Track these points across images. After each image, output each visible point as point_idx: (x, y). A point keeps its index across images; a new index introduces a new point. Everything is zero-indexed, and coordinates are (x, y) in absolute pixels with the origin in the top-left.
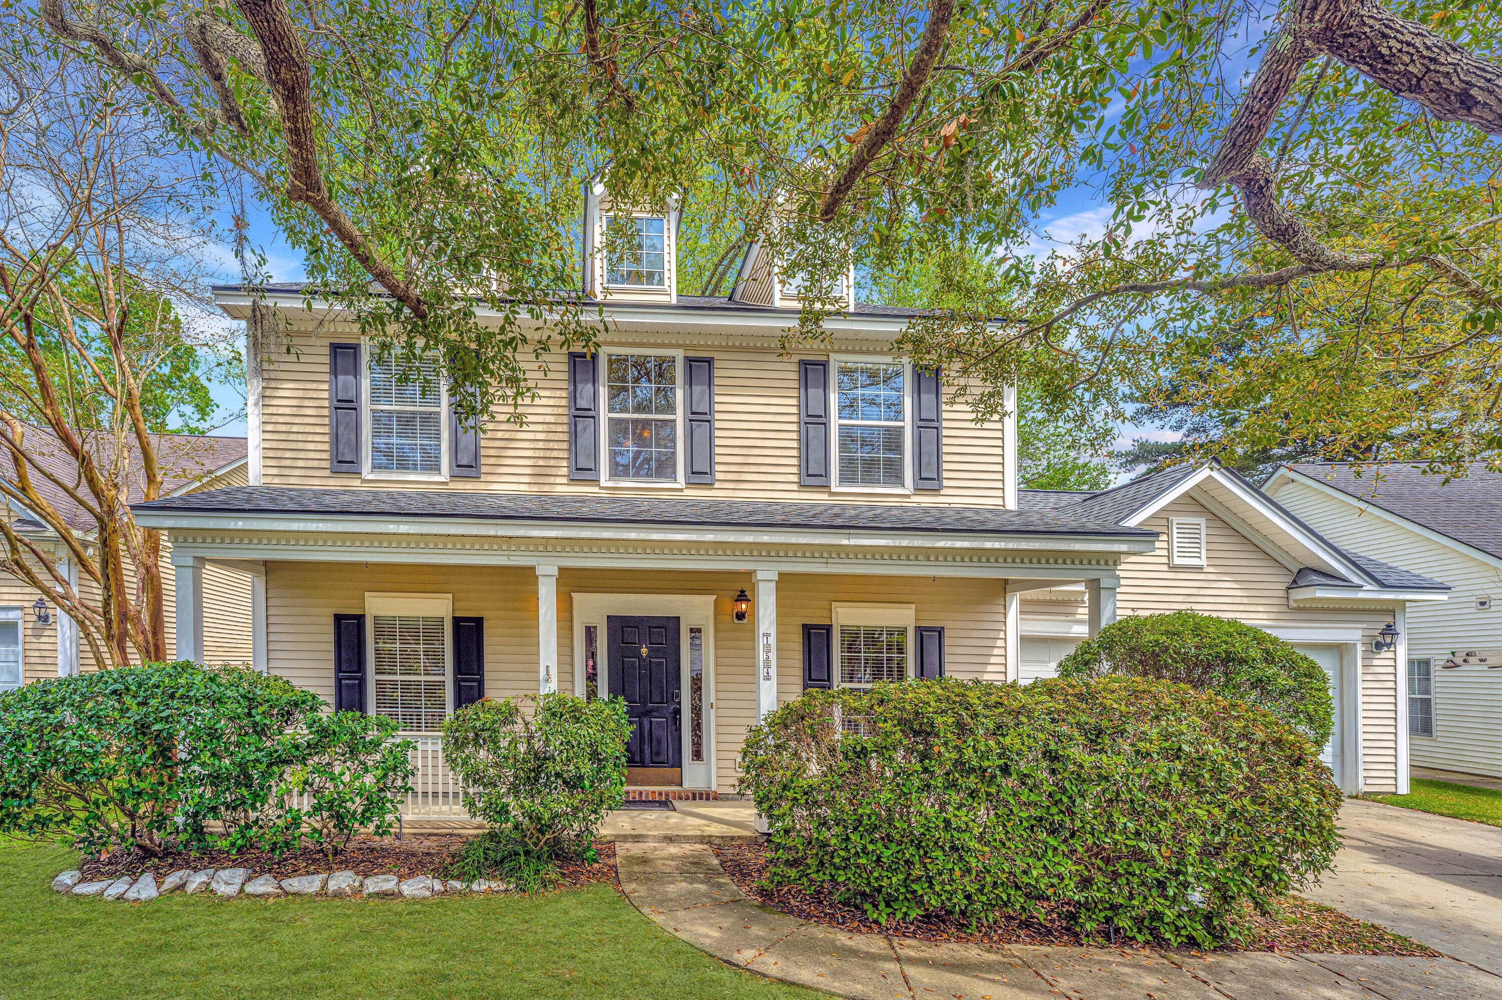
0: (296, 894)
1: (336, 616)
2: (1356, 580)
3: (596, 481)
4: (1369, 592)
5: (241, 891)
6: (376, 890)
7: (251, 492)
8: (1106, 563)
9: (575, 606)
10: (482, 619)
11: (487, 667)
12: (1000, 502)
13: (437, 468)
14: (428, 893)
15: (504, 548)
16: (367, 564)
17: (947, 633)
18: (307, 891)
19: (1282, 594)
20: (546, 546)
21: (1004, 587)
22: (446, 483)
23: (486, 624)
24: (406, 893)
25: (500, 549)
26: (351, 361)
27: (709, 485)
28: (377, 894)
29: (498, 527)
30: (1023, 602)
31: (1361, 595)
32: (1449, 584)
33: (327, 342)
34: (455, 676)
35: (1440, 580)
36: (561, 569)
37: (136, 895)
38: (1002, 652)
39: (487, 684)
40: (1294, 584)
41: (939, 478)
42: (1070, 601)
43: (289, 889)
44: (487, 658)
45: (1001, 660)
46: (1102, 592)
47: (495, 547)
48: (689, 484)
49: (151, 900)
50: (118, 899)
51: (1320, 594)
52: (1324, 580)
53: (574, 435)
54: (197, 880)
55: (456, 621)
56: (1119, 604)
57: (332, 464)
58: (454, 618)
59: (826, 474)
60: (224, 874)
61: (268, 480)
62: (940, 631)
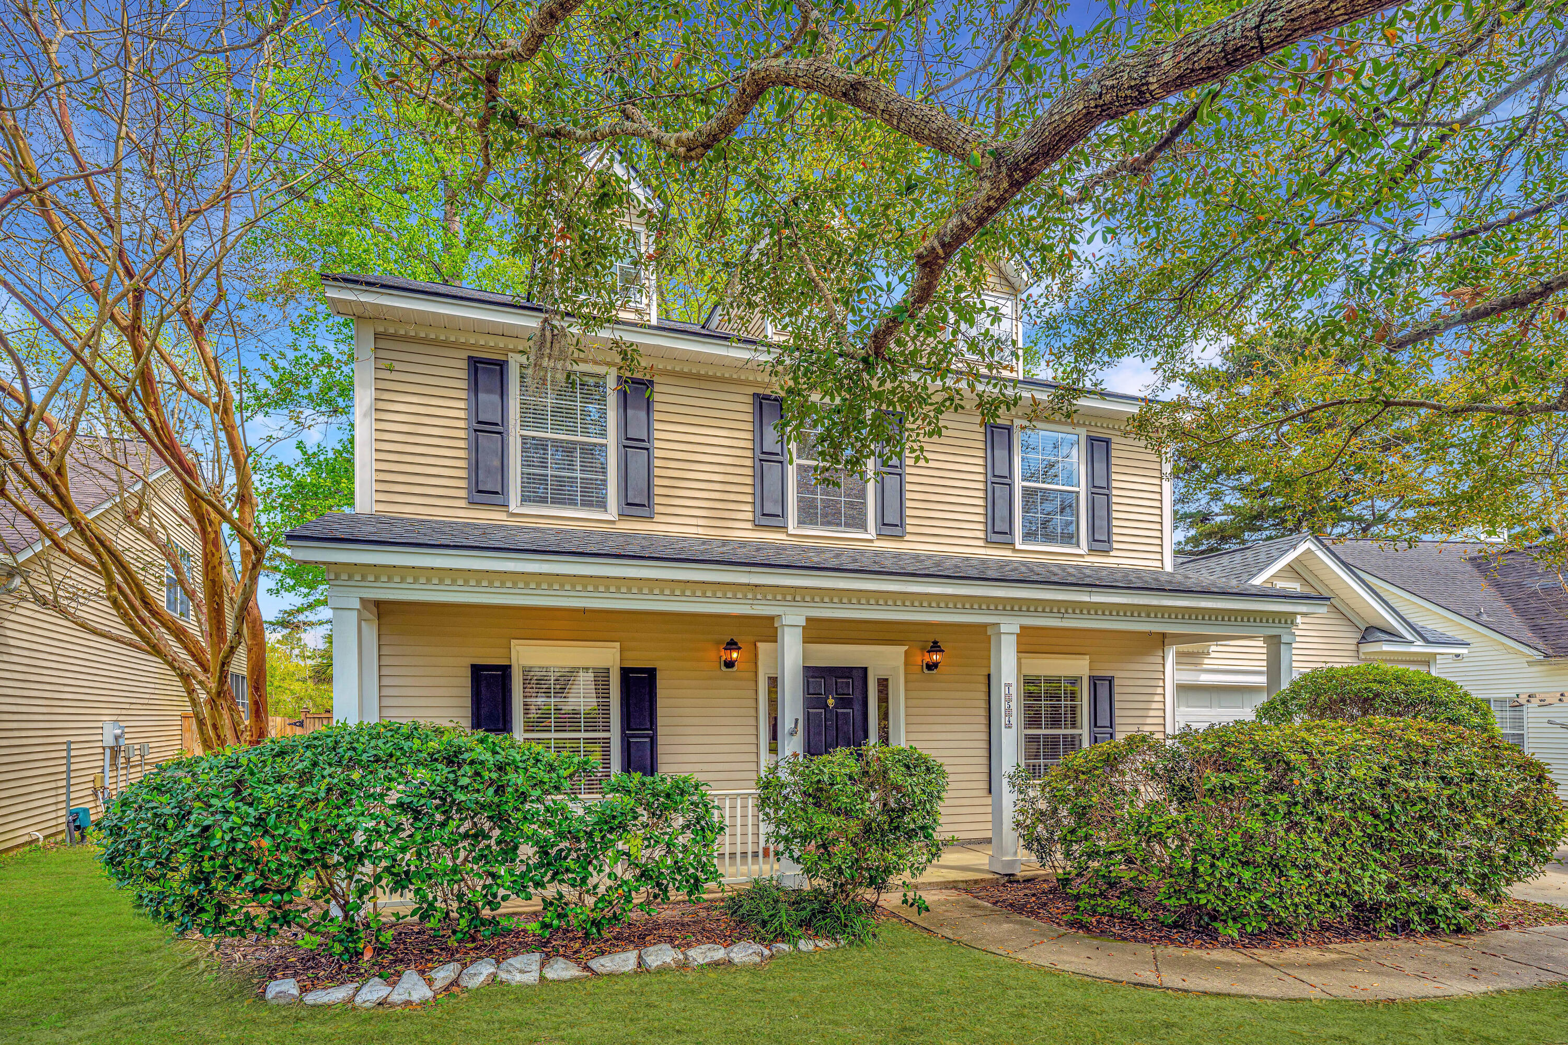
0: (610, 975)
1: (473, 666)
2: (1410, 638)
3: (783, 528)
4: (1418, 647)
5: (542, 979)
6: (707, 960)
7: (355, 519)
8: (1286, 622)
9: (760, 657)
10: (655, 669)
11: (660, 721)
12: (1159, 564)
13: (602, 505)
14: (758, 959)
15: (750, 596)
16: (584, 611)
17: (1116, 682)
18: (623, 970)
19: (1353, 647)
20: (794, 595)
21: (1162, 640)
22: (613, 522)
23: (659, 676)
24: (736, 960)
25: (745, 597)
26: (498, 378)
27: (899, 537)
28: (708, 964)
29: (751, 575)
30: (1179, 654)
31: (1413, 649)
32: (1468, 641)
33: (465, 355)
34: (623, 732)
35: (1460, 637)
36: (809, 619)
37: (405, 997)
38: (1160, 698)
39: (660, 740)
40: (1363, 639)
41: (1109, 541)
42: (1198, 653)
43: (600, 970)
44: (660, 712)
45: (1161, 706)
46: (1282, 646)
47: (729, 595)
48: (880, 535)
49: (423, 1003)
50: (379, 1004)
51: (1386, 648)
52: (1387, 637)
53: (760, 477)
54: (483, 970)
55: (625, 672)
56: (1294, 658)
57: (470, 492)
58: (622, 669)
59: (1011, 532)
60: (517, 962)
61: (381, 507)
62: (1111, 680)
